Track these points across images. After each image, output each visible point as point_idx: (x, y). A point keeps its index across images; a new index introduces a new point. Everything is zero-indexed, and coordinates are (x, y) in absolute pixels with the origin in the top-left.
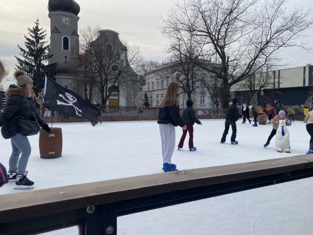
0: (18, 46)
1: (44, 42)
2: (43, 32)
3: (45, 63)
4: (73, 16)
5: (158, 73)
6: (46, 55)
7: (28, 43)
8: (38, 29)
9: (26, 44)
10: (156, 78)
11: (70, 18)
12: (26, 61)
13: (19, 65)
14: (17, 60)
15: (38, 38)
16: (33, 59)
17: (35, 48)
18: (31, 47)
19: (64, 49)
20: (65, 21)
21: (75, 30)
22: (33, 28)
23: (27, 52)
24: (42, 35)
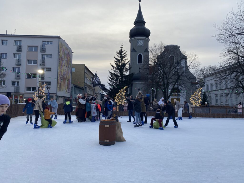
0: (110, 64)
1: (126, 60)
2: (125, 53)
3: (127, 73)
4: (145, 39)
5: (216, 76)
6: (127, 68)
7: (116, 61)
8: (122, 51)
9: (115, 62)
10: (214, 80)
11: (143, 40)
12: (115, 74)
13: (110, 76)
14: (109, 73)
15: (122, 57)
16: (119, 72)
17: (120, 64)
18: (117, 63)
19: (138, 63)
20: (140, 44)
21: (146, 48)
22: (119, 51)
23: (115, 67)
24: (125, 55)
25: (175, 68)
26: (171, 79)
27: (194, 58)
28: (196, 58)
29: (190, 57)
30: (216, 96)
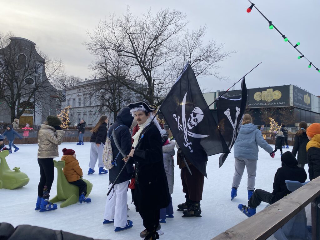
5: (80, 90)
10: (78, 94)
25: (31, 74)
26: (24, 89)
27: (58, 65)
28: (61, 66)
29: (53, 63)
30: (79, 115)
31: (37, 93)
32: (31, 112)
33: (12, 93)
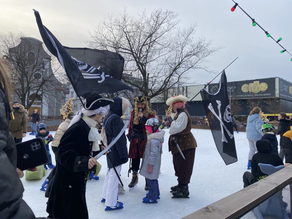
31: (44, 86)
32: (39, 104)
33: (23, 87)
